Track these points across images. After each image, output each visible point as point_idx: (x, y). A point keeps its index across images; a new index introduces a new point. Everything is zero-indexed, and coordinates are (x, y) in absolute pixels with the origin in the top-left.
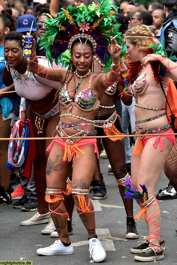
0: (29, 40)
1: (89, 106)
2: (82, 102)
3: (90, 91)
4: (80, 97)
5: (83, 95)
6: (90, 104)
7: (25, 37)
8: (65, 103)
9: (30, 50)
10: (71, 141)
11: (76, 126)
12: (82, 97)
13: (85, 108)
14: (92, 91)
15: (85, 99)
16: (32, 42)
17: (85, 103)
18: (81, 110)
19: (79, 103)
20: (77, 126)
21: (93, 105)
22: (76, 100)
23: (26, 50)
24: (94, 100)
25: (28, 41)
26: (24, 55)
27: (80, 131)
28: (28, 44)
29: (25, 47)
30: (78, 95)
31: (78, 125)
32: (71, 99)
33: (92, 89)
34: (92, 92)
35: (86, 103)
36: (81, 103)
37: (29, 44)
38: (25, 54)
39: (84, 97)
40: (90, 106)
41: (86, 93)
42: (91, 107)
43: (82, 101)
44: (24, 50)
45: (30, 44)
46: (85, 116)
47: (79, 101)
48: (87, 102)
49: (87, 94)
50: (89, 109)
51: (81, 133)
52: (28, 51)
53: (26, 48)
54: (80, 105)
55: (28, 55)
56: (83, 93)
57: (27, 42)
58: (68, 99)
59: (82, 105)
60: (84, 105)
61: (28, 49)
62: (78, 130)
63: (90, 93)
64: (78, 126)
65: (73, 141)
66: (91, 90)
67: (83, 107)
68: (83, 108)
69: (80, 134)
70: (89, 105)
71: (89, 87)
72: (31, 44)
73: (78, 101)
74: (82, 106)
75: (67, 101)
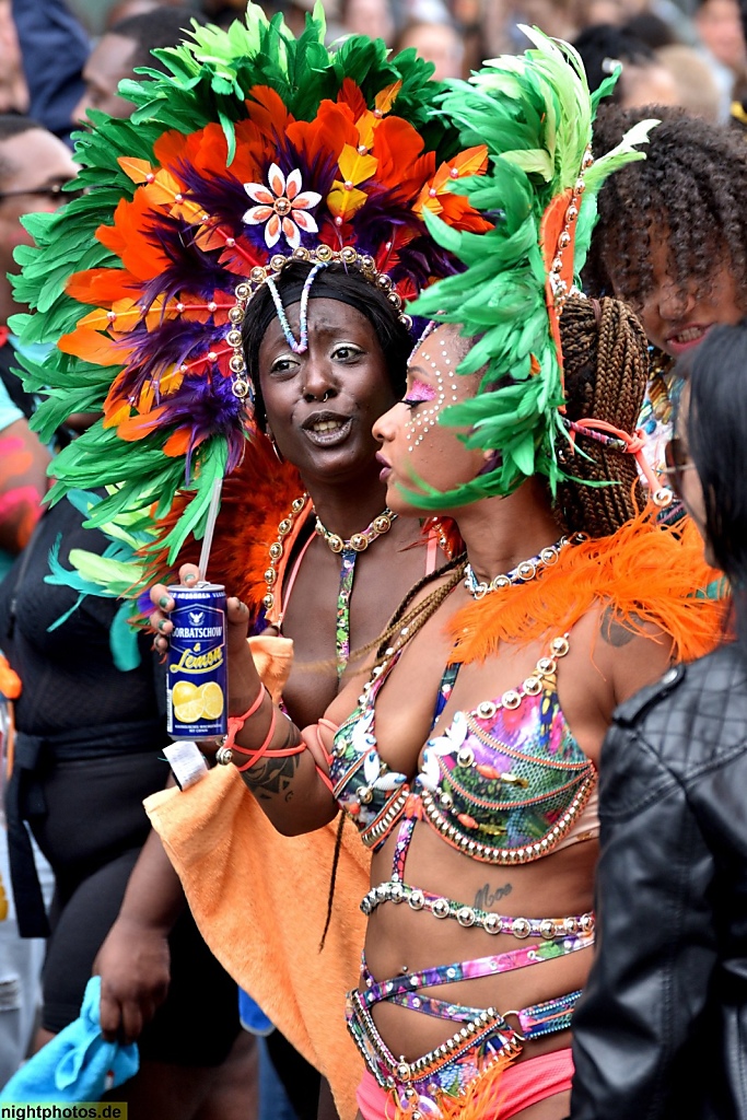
0: (196, 618)
1: (516, 824)
2: (464, 793)
3: (535, 712)
4: (453, 756)
5: (474, 741)
6: (528, 811)
7: (170, 602)
8: (362, 804)
9: (212, 688)
10: (423, 1099)
11: (435, 983)
12: (463, 754)
13: (490, 839)
14: (551, 709)
15: (486, 769)
16: (218, 631)
17: (482, 802)
18: (464, 852)
19: (446, 798)
20: (443, 982)
21: (555, 816)
22: (430, 776)
23: (183, 688)
24: (554, 782)
25: (190, 627)
26: (170, 729)
27: (465, 1017)
28: (192, 646)
29: (175, 668)
30: (446, 735)
31: (451, 973)
32: (389, 769)
33: (554, 699)
34: (546, 719)
35: (497, 798)
36: (455, 796)
37: (197, 648)
38: (181, 717)
39: (483, 751)
40: (527, 824)
41: (502, 724)
42: (535, 829)
43: (464, 783)
44: (171, 688)
45: (208, 645)
46: (492, 891)
47: (445, 783)
48: (499, 795)
49: (510, 736)
50: (520, 845)
51: (481, 1035)
52: (197, 696)
53: (179, 673)
54: (449, 812)
55: (202, 721)
56: (474, 725)
57: (182, 633)
58: (372, 770)
59: (464, 812)
60: (483, 816)
61: (198, 680)
62: (451, 1010)
63: (531, 729)
64: (453, 980)
65: (433, 1098)
66: (547, 703)
67: (473, 829)
68: (473, 834)
69: (475, 1040)
70: (515, 816)
71: (530, 683)
72: (217, 641)
73: (440, 785)
74: (465, 819)
75: (366, 784)
